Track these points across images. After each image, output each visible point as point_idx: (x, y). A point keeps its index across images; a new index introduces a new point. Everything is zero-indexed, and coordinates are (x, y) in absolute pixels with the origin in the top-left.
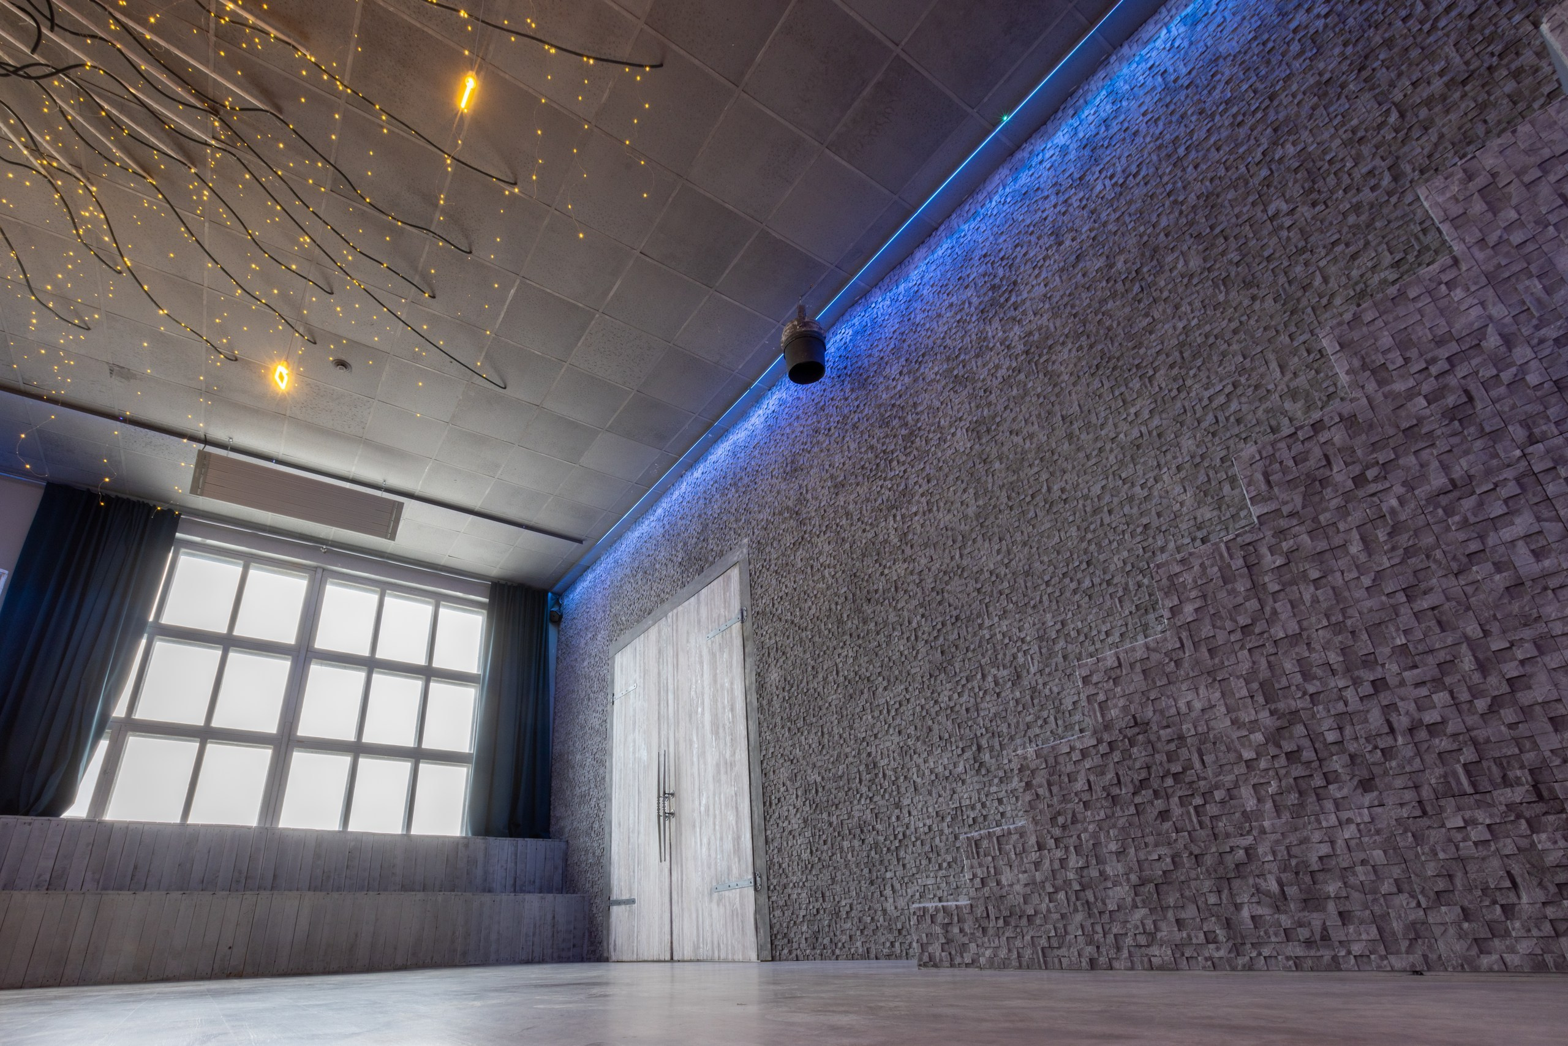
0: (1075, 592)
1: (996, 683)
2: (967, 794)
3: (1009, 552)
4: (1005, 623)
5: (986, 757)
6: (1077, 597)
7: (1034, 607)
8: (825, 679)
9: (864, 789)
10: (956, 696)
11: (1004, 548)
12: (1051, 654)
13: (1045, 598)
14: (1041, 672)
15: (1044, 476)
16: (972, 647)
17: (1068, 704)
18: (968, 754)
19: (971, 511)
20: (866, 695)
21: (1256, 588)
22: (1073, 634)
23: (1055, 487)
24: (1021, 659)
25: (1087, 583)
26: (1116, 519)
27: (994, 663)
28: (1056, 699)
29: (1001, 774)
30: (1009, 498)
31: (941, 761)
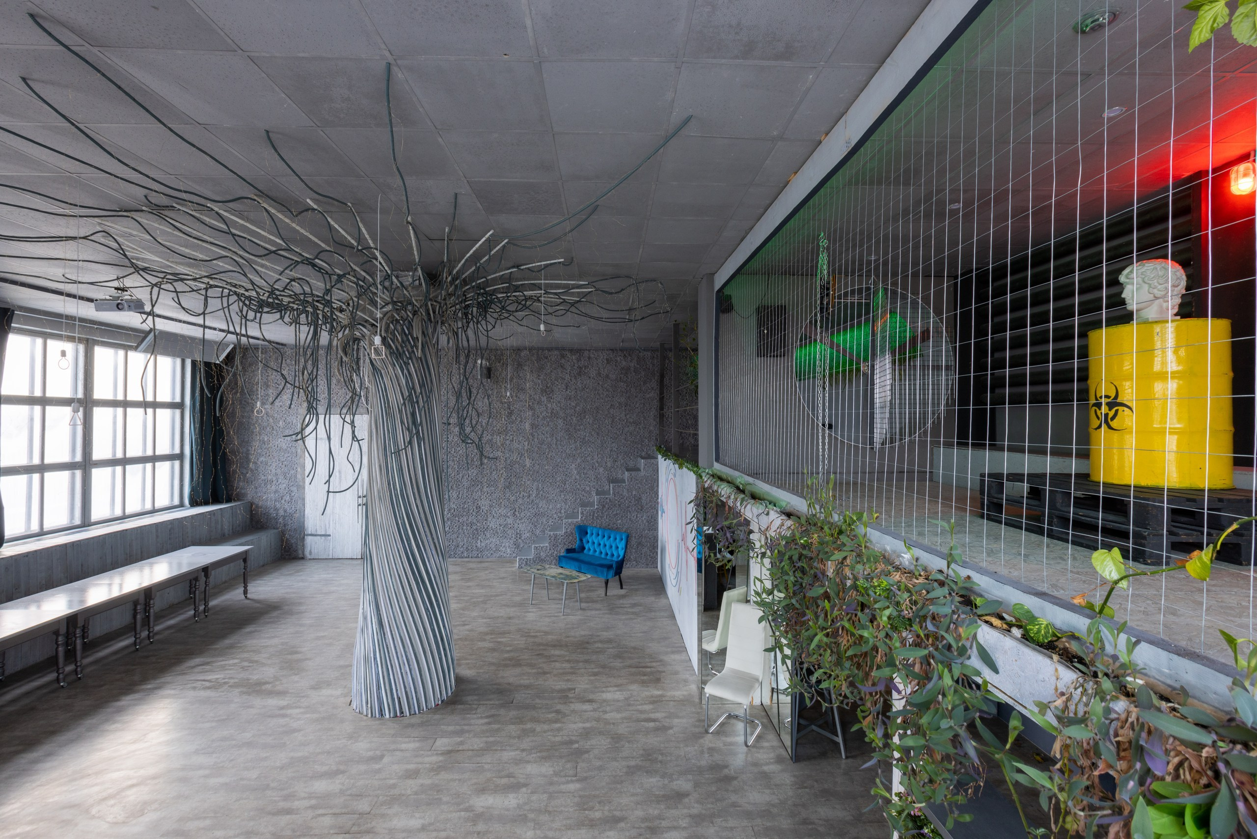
2: (510, 521)
4: (528, 482)
5: (517, 513)
8: (463, 477)
9: (474, 514)
12: (539, 494)
17: (540, 506)
18: (512, 512)
19: (526, 448)
20: (479, 486)
21: (593, 518)
26: (561, 470)
27: (524, 491)
28: (538, 504)
31: (503, 511)
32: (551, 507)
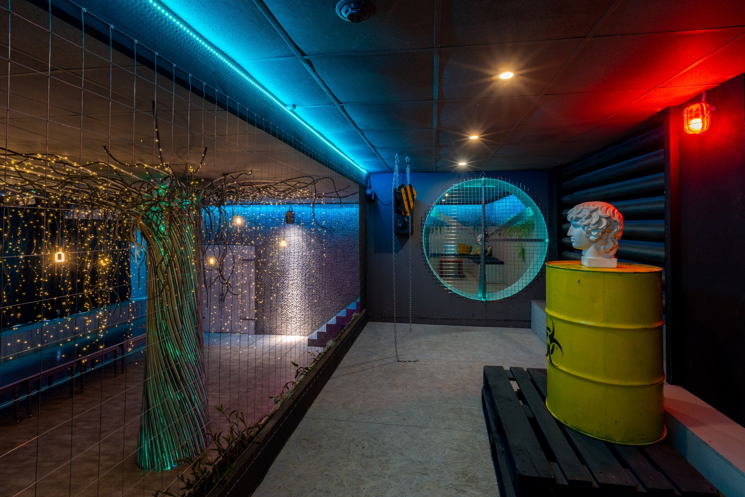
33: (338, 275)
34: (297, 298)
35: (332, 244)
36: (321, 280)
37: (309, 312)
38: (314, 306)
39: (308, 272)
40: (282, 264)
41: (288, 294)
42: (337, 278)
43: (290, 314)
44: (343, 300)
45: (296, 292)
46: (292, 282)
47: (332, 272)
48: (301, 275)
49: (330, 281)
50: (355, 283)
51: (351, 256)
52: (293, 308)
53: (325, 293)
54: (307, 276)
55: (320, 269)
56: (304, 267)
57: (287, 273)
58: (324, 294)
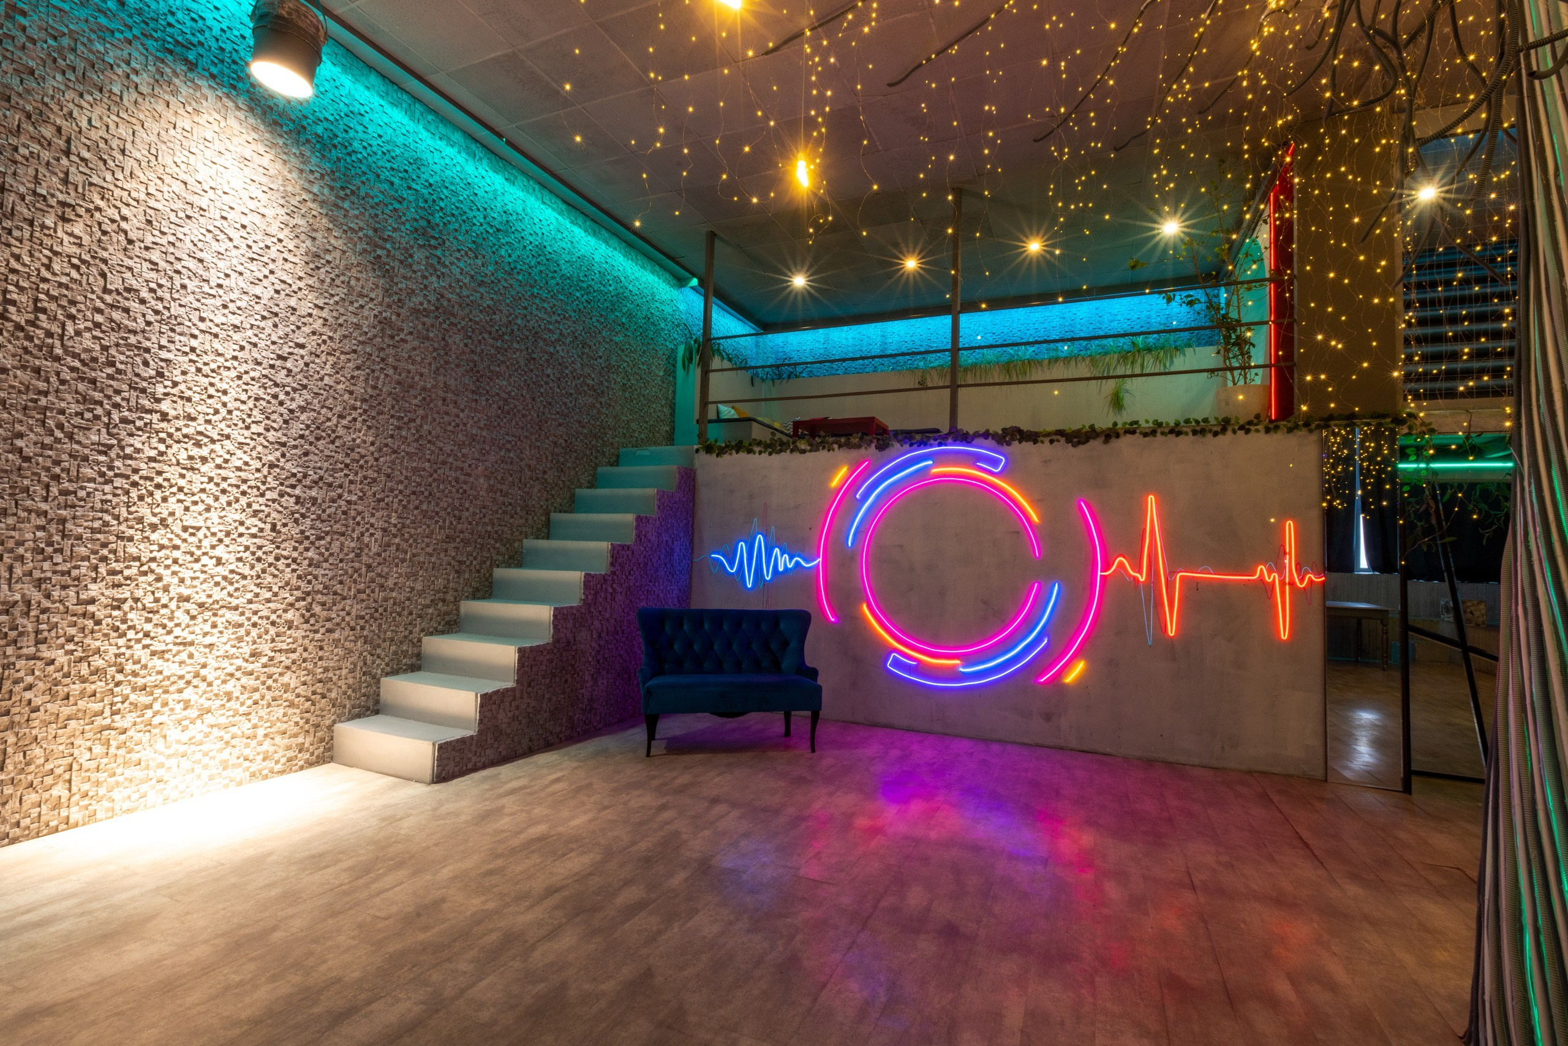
0: (417, 508)
1: (341, 550)
3: (380, 450)
6: (416, 512)
7: (387, 504)
10: (301, 548)
11: (377, 444)
13: (396, 500)
14: (379, 555)
15: (421, 412)
16: (328, 511)
22: (407, 536)
23: (425, 427)
24: (366, 539)
25: (424, 507)
29: (328, 625)
30: (393, 407)
32: (419, 586)
33: (447, 448)
34: (220, 551)
35: (432, 298)
36: (372, 461)
37: (299, 634)
38: (328, 599)
39: (303, 409)
40: (117, 315)
41: (154, 527)
42: (444, 463)
43: (157, 662)
44: (460, 562)
45: (214, 515)
46: (195, 452)
47: (424, 433)
48: (257, 415)
49: (415, 470)
50: (504, 488)
51: (498, 375)
52: (185, 619)
53: (384, 530)
54: (296, 428)
55: (372, 403)
56: (280, 377)
57: (160, 390)
58: (379, 534)
